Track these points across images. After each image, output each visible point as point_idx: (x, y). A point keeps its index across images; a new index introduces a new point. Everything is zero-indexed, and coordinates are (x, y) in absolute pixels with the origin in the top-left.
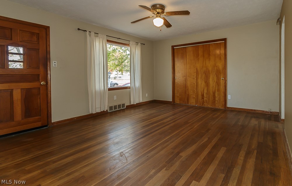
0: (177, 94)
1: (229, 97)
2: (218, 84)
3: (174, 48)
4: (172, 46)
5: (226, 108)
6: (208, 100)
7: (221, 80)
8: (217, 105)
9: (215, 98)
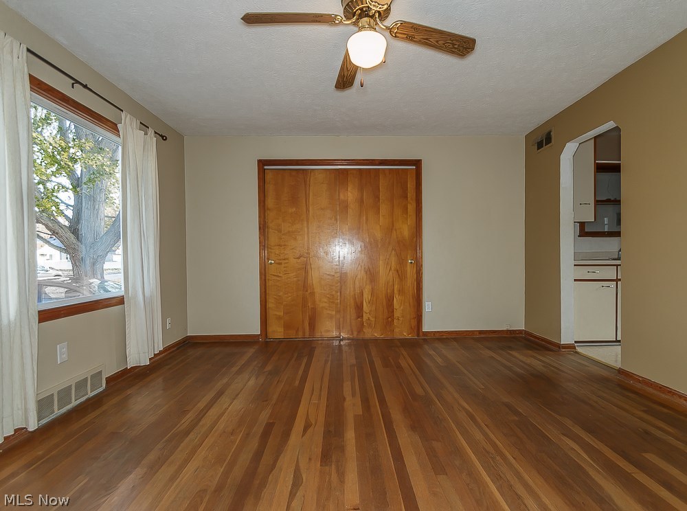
0: (274, 312)
1: (427, 307)
2: (401, 275)
3: (266, 167)
4: (260, 161)
5: (421, 334)
6: (373, 319)
7: (408, 264)
8: (397, 330)
9: (393, 311)
